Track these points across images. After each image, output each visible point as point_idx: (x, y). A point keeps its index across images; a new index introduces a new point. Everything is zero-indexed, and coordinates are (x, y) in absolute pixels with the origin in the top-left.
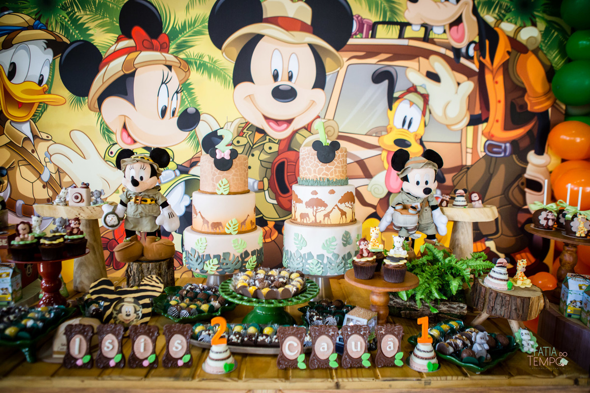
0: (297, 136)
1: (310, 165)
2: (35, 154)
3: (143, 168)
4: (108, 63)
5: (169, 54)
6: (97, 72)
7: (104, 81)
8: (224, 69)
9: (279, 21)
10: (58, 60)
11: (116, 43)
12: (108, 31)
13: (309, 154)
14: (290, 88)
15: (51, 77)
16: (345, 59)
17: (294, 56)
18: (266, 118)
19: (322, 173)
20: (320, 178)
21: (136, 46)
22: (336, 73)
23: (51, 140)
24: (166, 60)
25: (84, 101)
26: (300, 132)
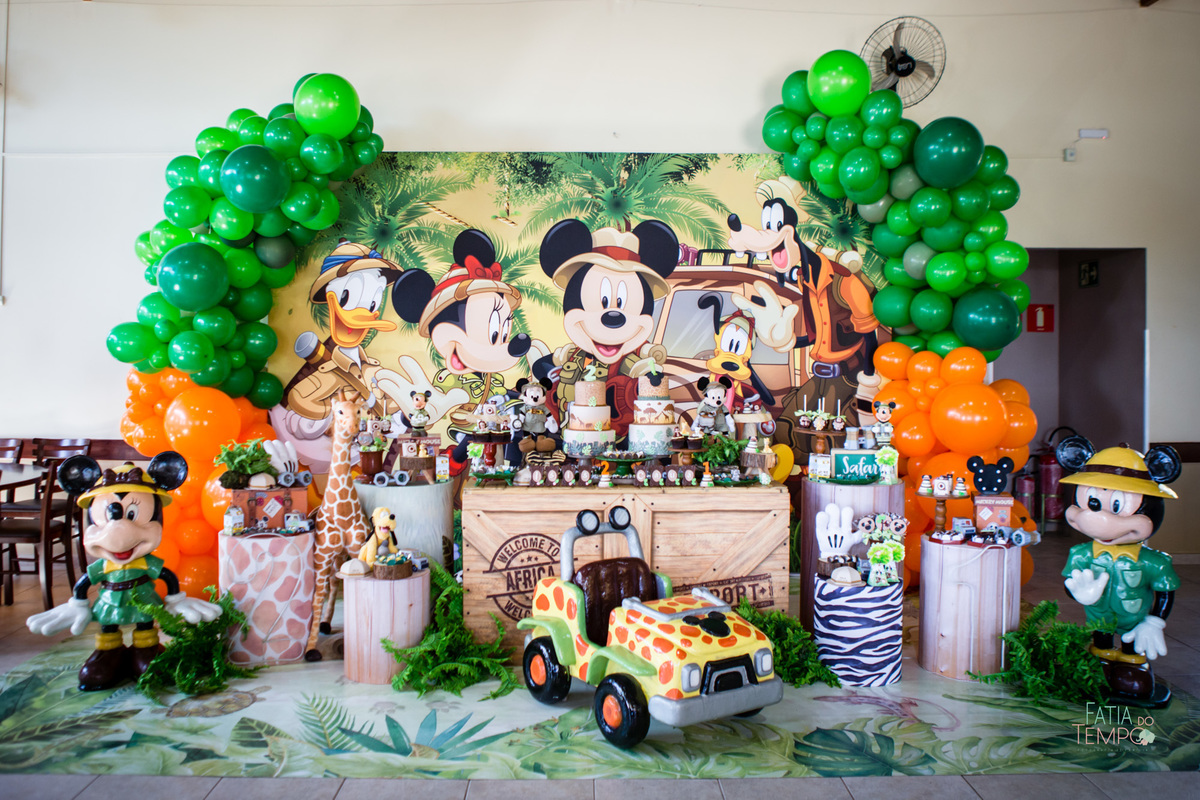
0: (626, 361)
1: (646, 388)
2: (361, 380)
4: (440, 290)
5: (502, 282)
6: (430, 298)
7: (436, 308)
8: (555, 296)
9: (608, 250)
10: (391, 288)
11: (449, 271)
12: (443, 260)
16: (672, 286)
17: (622, 283)
18: (596, 344)
19: (653, 392)
20: (652, 395)
21: (469, 275)
23: (379, 365)
24: (498, 288)
26: (630, 357)
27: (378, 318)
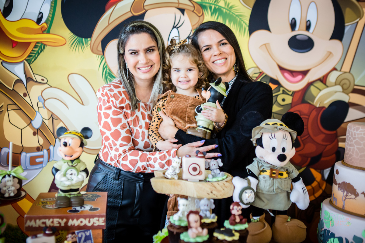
0: (312, 88)
2: (27, 98)
7: (110, 22)
8: (240, 15)
14: (307, 38)
15: (51, 16)
17: (313, 4)
18: (282, 69)
22: (355, 24)
23: (46, 83)
24: (179, 3)
25: (86, 42)
26: (316, 84)
27: (47, 31)
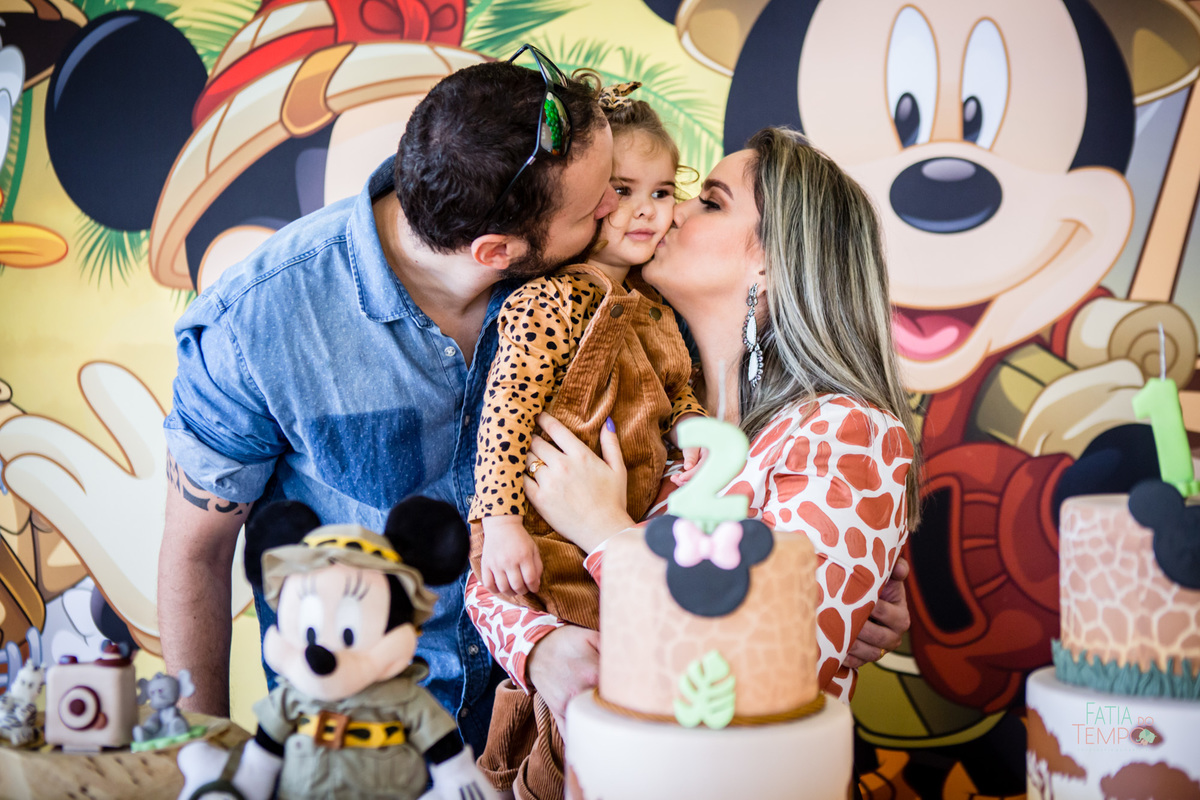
0: (1006, 377)
1: (1120, 594)
3: (356, 592)
4: (227, 94)
5: (465, 50)
6: (186, 131)
7: (212, 168)
8: (688, 102)
10: (40, 93)
11: (258, 14)
13: (1112, 541)
14: (970, 170)
15: (13, 158)
17: (985, 28)
19: (1183, 637)
20: (1172, 661)
21: (335, 26)
22: (1185, 93)
23: (8, 401)
25: (135, 245)
26: (1019, 360)
27: (4, 213)
